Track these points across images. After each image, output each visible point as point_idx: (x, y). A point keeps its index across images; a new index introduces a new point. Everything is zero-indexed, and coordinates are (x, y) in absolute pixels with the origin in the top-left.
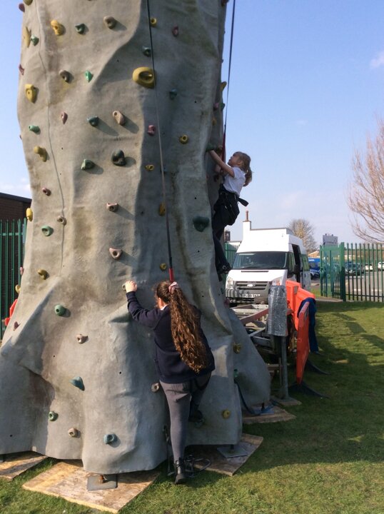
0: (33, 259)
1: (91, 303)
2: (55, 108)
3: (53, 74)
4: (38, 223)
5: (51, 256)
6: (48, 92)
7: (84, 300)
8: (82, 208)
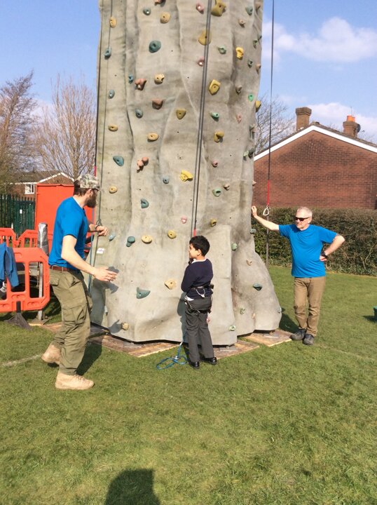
0: (205, 212)
1: (243, 242)
2: (231, 107)
3: (232, 83)
4: (210, 186)
5: (219, 211)
6: (228, 94)
7: (239, 240)
8: (243, 182)
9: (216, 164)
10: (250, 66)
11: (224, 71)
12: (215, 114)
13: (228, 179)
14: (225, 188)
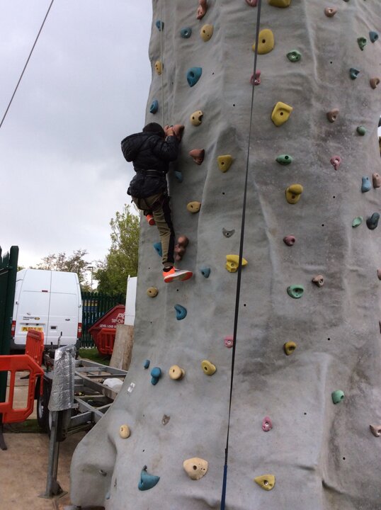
0: (272, 328)
5: (304, 326)
9: (293, 240)
10: (353, 78)
11: (299, 88)
12: (283, 156)
13: (322, 268)
14: (316, 283)
